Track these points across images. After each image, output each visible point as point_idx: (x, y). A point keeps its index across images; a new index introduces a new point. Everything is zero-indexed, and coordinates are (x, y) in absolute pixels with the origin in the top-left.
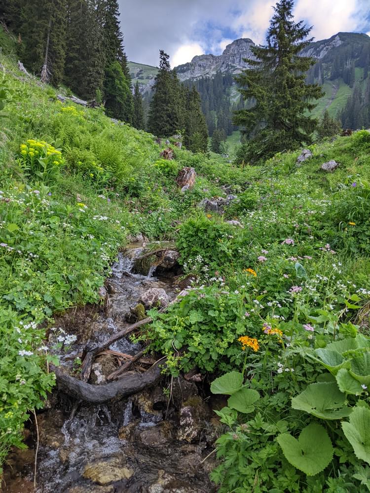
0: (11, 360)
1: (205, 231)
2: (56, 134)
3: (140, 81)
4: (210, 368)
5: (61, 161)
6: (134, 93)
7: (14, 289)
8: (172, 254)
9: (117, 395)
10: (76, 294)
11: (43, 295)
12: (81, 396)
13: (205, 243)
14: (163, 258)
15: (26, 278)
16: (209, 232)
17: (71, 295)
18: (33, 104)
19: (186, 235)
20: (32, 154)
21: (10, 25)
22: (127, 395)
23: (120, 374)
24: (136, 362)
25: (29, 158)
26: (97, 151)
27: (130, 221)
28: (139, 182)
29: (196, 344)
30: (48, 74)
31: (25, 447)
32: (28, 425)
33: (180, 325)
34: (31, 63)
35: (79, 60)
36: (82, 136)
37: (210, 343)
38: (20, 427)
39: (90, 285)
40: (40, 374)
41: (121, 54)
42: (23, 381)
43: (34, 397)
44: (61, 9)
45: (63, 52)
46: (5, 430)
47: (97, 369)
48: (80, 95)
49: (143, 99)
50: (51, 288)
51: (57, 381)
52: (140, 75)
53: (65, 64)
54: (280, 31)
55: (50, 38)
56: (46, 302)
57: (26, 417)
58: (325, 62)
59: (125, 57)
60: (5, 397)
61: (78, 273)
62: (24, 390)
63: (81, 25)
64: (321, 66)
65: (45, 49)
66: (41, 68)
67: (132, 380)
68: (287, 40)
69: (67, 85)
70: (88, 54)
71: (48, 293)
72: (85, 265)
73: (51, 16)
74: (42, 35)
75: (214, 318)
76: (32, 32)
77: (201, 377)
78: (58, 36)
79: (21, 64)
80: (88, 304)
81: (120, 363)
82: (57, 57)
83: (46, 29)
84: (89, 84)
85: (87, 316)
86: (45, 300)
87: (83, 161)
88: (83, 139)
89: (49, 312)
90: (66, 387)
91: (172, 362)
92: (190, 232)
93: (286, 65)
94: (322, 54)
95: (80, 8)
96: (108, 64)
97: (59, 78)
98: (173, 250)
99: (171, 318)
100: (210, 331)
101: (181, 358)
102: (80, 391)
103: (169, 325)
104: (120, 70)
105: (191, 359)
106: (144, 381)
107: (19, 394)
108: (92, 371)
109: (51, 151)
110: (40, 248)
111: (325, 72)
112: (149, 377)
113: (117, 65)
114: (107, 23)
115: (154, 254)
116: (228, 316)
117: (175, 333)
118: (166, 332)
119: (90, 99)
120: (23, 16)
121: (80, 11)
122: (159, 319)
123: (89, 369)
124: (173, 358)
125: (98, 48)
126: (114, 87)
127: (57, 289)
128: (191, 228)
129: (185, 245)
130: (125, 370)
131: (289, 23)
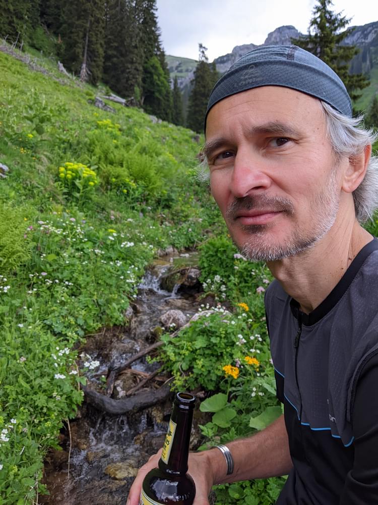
0: (49, 380)
1: (225, 251)
2: (92, 152)
3: (179, 74)
4: (211, 387)
5: (96, 182)
6: (172, 87)
7: (53, 314)
8: (194, 272)
9: (133, 408)
10: (104, 317)
11: (76, 318)
12: (105, 409)
13: (224, 264)
14: (186, 276)
15: (63, 303)
16: (228, 252)
17: (101, 317)
18: (71, 119)
19: (207, 255)
20: (69, 176)
21: (51, 27)
22: (142, 408)
23: (138, 390)
24: (152, 380)
25: (67, 180)
26: (130, 167)
27: (159, 235)
28: (171, 194)
29: (200, 367)
30: (88, 73)
31: (60, 448)
32: (63, 431)
33: (187, 349)
34: (70, 62)
35: (118, 58)
36: (116, 152)
37: (212, 366)
38: (57, 433)
39: (117, 308)
40: (72, 391)
41: (159, 49)
42: (58, 398)
43: (67, 409)
44: (100, 9)
45: (101, 51)
46: (45, 436)
47: (118, 385)
48: (119, 93)
49: (182, 93)
50: (83, 312)
51: (85, 397)
52: (179, 69)
53: (104, 63)
54: (321, 21)
55: (89, 38)
56: (79, 325)
57: (61, 425)
58: (374, 46)
59: (163, 52)
60: (45, 410)
61: (106, 297)
62: (59, 404)
63: (119, 22)
64: (370, 51)
65: (84, 48)
66: (81, 68)
67: (146, 396)
68: (328, 30)
69: (106, 83)
70: (126, 51)
71: (81, 317)
72: (114, 289)
73: (90, 16)
74: (81, 34)
75: (215, 345)
76: (71, 32)
77: (204, 394)
78: (96, 35)
79: (61, 65)
80: (115, 325)
81: (138, 380)
82: (96, 56)
83: (85, 29)
84: (127, 81)
85: (114, 335)
86: (78, 323)
87: (117, 178)
88: (116, 155)
89: (82, 333)
90: (93, 401)
91: (179, 381)
92: (211, 253)
93: (328, 56)
94: (370, 38)
95: (118, 6)
96: (146, 60)
97: (98, 77)
98: (195, 268)
99: (180, 343)
100: (213, 355)
101: (187, 378)
102: (104, 405)
103: (179, 349)
104: (158, 65)
105: (196, 379)
106: (157, 396)
107: (56, 408)
108: (115, 388)
109: (87, 172)
110: (75, 275)
111: (373, 56)
112: (161, 394)
113: (155, 61)
114: (145, 19)
115: (179, 272)
116: (228, 342)
117: (183, 357)
118: (175, 355)
119: (129, 96)
120: (63, 17)
121: (118, 9)
122: (170, 343)
123: (112, 386)
124: (180, 378)
125: (136, 45)
126: (152, 83)
127: (88, 313)
128: (212, 248)
129: (206, 265)
130: (143, 387)
131: (330, 13)
